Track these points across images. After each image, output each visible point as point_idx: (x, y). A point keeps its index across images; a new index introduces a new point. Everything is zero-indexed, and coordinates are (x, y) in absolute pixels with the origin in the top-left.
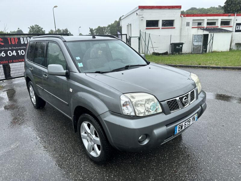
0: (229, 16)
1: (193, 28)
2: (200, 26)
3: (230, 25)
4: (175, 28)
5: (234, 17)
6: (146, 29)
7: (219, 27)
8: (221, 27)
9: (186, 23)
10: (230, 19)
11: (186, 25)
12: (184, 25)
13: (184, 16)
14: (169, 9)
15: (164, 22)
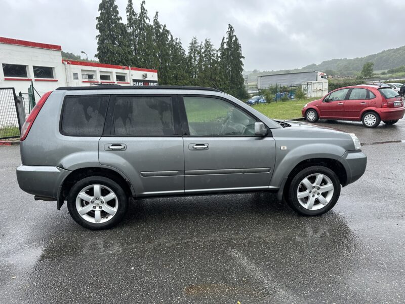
0: (123, 69)
1: (83, 82)
2: (92, 80)
3: (126, 82)
4: (57, 81)
5: (128, 70)
6: (6, 79)
7: (116, 83)
8: (118, 83)
9: (72, 75)
10: (125, 73)
11: (72, 77)
12: (71, 77)
13: (68, 63)
14: (42, 48)
15: (37, 69)
